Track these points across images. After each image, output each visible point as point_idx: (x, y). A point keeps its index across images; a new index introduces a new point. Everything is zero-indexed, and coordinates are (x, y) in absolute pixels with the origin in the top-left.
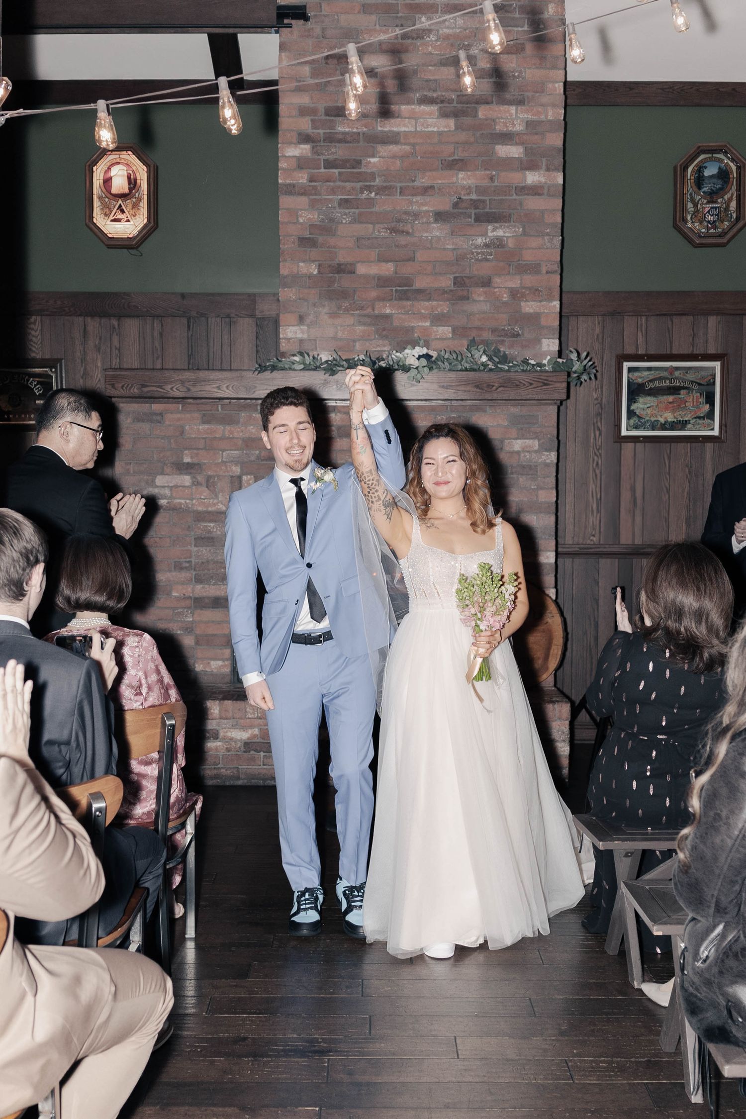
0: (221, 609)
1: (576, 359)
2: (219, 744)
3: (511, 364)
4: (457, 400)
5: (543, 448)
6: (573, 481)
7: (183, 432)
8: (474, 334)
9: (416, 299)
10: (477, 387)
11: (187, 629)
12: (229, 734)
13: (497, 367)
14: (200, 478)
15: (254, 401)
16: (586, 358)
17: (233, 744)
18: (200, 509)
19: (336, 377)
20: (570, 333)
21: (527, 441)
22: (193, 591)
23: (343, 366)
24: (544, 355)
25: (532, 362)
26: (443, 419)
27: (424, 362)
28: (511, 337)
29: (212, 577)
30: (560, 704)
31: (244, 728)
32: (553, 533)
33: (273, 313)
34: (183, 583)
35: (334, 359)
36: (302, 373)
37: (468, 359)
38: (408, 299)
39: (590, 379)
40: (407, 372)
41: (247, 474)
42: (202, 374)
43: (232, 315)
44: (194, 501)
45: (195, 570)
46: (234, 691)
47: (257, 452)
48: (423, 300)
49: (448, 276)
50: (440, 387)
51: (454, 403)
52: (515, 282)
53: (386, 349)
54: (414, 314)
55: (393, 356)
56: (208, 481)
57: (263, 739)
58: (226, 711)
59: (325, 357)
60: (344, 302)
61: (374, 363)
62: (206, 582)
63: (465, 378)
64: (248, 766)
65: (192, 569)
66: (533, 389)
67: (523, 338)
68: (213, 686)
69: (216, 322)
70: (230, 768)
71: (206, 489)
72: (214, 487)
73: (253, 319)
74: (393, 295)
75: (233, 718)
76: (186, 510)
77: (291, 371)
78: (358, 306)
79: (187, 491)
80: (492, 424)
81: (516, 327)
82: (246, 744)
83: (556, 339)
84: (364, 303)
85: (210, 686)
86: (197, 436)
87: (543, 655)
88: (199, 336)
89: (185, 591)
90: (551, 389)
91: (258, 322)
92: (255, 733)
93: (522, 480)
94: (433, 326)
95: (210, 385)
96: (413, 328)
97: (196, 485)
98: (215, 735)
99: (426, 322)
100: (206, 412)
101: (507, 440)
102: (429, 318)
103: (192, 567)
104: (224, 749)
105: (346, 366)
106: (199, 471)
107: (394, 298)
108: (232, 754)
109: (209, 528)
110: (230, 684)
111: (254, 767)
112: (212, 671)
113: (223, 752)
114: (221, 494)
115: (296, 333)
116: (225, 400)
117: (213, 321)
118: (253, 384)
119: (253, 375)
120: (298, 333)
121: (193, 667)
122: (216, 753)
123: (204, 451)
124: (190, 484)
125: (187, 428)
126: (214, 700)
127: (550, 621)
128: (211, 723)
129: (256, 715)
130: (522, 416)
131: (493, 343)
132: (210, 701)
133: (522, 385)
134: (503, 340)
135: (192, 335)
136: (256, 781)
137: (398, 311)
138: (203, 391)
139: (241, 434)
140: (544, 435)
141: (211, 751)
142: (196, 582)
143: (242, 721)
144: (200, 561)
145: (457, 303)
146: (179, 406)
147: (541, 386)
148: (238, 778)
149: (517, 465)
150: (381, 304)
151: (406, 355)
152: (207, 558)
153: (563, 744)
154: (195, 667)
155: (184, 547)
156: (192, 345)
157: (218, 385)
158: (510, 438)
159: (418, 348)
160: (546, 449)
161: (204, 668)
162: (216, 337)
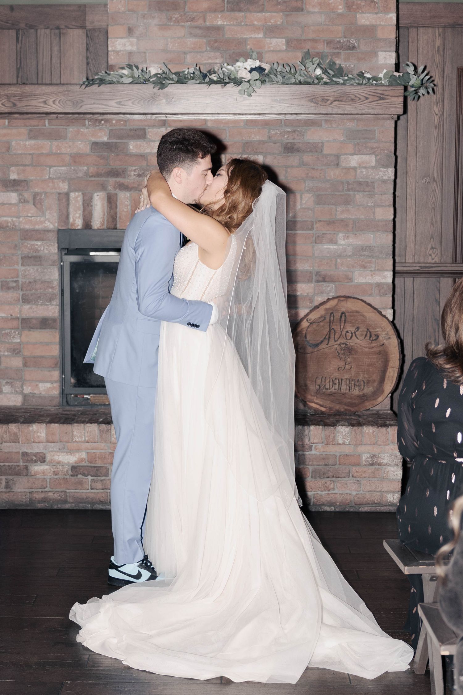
0: (48, 330)
1: (413, 73)
2: (46, 467)
3: (346, 78)
4: (291, 114)
5: (381, 164)
6: (413, 198)
7: (9, 148)
8: (308, 46)
9: (248, 10)
10: (311, 101)
11: (14, 350)
12: (56, 458)
13: (332, 80)
14: (27, 195)
15: (82, 115)
16: (423, 72)
17: (60, 467)
18: (27, 227)
19: (166, 90)
20: (410, 44)
21: (364, 157)
22: (21, 311)
23: (172, 79)
24: (380, 68)
25: (368, 75)
26: (276, 133)
27: (256, 75)
28: (347, 50)
29: (39, 297)
31: (71, 452)
32: (391, 252)
33: (104, 24)
34: (10, 304)
35: (164, 73)
36: (131, 86)
37: (302, 72)
38: (240, 10)
39: (428, 93)
40: (239, 85)
41: (75, 190)
42: (28, 89)
43: (62, 27)
44: (21, 219)
45: (22, 290)
46: (62, 414)
47: (85, 168)
48: (255, 11)
50: (273, 100)
51: (288, 117)
53: (218, 61)
54: (247, 25)
55: (224, 69)
56: (34, 198)
57: (91, 462)
58: (53, 434)
59: (153, 70)
60: (174, 14)
61: (205, 76)
62: (33, 303)
63: (299, 92)
64: (76, 489)
65: (19, 289)
66: (370, 103)
67: (358, 51)
68: (42, 409)
69: (46, 33)
70: (57, 491)
71: (33, 206)
72: (41, 204)
73: (83, 30)
74: (224, 6)
75: (60, 442)
76: (13, 228)
77: (119, 85)
78: (188, 18)
79: (13, 208)
80: (327, 139)
81: (352, 40)
82: (74, 468)
83: (393, 52)
84: (195, 14)
85: (39, 409)
86: (23, 152)
87: (379, 378)
88: (28, 49)
89: (11, 312)
90: (388, 104)
91: (88, 33)
92: (82, 457)
93: (359, 197)
94: (266, 38)
95: (36, 99)
96: (245, 40)
97: (22, 203)
98: (42, 459)
99: (259, 34)
100: (32, 127)
101: (343, 155)
102: (263, 29)
103: (19, 286)
104: (52, 472)
105: (176, 80)
106: (26, 188)
107: (226, 9)
108: (59, 478)
109: (37, 247)
110: (59, 406)
111: (81, 491)
112: (41, 393)
113: (51, 476)
114: (48, 212)
115: (125, 45)
116: (52, 115)
117: (42, 32)
118: (80, 99)
119: (80, 89)
120: (127, 45)
121: (21, 389)
122: (43, 477)
123: (30, 167)
124: (16, 202)
125: (13, 144)
126: (41, 423)
127: (386, 342)
128: (38, 447)
129: (83, 439)
130: (358, 130)
131: (328, 56)
132: (37, 424)
133: (357, 99)
134: (339, 52)
135: (21, 48)
136: (84, 505)
137: (230, 22)
138: (29, 106)
139: (69, 150)
140: (381, 150)
141: (38, 475)
142: (23, 302)
143: (69, 444)
144: (27, 281)
145: (291, 15)
146: (6, 122)
147: (377, 101)
148: (66, 502)
149: (354, 182)
150: (213, 16)
151: (237, 68)
152: (35, 278)
153: (396, 468)
154: (23, 390)
155: (11, 266)
156: (21, 58)
157: (44, 100)
158: (346, 154)
159: (251, 60)
160: (383, 165)
161: (32, 390)
162: (45, 49)
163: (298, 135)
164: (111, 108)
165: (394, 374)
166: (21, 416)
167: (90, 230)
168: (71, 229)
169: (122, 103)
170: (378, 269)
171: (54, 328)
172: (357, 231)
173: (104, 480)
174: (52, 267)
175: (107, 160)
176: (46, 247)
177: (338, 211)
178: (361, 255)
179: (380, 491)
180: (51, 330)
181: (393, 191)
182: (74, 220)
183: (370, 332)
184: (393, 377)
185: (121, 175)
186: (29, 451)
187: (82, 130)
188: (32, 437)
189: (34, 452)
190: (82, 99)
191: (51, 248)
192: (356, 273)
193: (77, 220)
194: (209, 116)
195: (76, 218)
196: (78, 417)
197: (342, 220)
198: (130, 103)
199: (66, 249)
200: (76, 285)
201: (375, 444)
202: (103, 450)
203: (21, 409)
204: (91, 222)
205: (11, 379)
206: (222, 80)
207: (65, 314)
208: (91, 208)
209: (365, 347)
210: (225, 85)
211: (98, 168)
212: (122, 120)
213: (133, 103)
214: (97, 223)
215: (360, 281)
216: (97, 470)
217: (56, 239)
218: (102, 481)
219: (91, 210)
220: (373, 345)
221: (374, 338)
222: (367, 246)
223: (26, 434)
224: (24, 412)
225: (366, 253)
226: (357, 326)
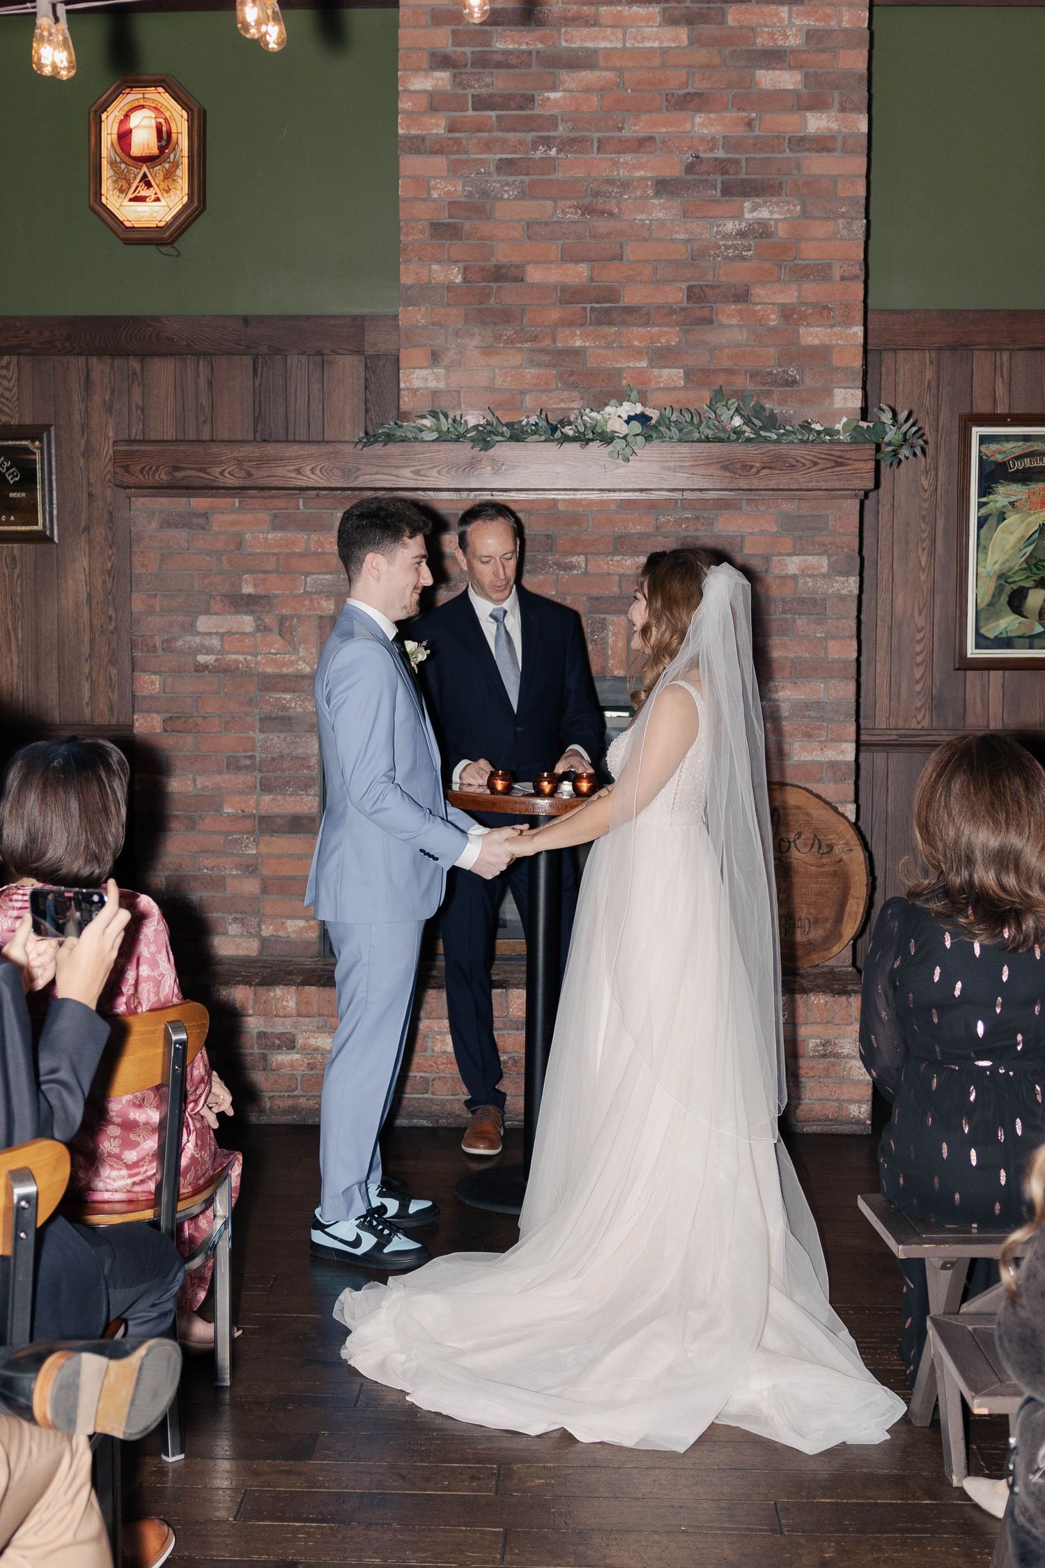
0: (303, 835)
1: (890, 422)
2: (297, 1056)
3: (782, 431)
4: (692, 490)
5: (836, 570)
6: (887, 625)
7: (241, 544)
8: (720, 380)
9: (623, 323)
10: (725, 468)
11: (247, 867)
12: (312, 1042)
13: (759, 435)
14: (268, 620)
16: (906, 421)
17: (319, 1057)
18: (269, 670)
19: (491, 452)
20: (882, 379)
21: (809, 558)
22: (258, 805)
23: (502, 435)
24: (837, 415)
25: (818, 427)
26: (669, 521)
27: (636, 427)
28: (783, 385)
29: (288, 782)
32: (853, 712)
33: (392, 347)
34: (241, 793)
35: (488, 423)
36: (435, 446)
37: (711, 423)
38: (611, 323)
39: (915, 455)
40: (609, 443)
42: (271, 449)
43: (327, 351)
44: (259, 658)
45: (260, 771)
46: (323, 970)
48: (635, 325)
49: (678, 284)
50: (664, 468)
51: (688, 495)
52: (789, 296)
53: (574, 405)
54: (622, 347)
55: (585, 418)
56: (281, 624)
58: (307, 1003)
59: (473, 419)
60: (506, 329)
61: (554, 429)
62: (279, 791)
63: (705, 454)
65: (255, 770)
66: (820, 472)
67: (802, 388)
68: (290, 961)
69: (301, 361)
71: (279, 637)
72: (291, 634)
73: (360, 357)
74: (586, 317)
75: (320, 1016)
76: (246, 672)
77: (417, 444)
78: (528, 336)
79: (247, 641)
80: (750, 530)
81: (792, 369)
83: (858, 388)
84: (539, 329)
85: (285, 961)
86: (263, 550)
87: (833, 914)
88: (272, 387)
89: (243, 806)
90: (849, 472)
91: (368, 361)
93: (801, 623)
94: (652, 367)
95: (283, 466)
96: (619, 371)
97: (262, 632)
98: (289, 1043)
99: (641, 361)
100: (278, 511)
101: (776, 556)
102: (647, 354)
103: (255, 765)
104: (305, 1065)
105: (509, 435)
106: (267, 608)
107: (588, 322)
109: (285, 702)
110: (317, 957)
112: (289, 937)
113: (303, 1071)
114: (303, 646)
115: (427, 379)
116: (310, 492)
117: (293, 360)
118: (355, 465)
119: (355, 450)
120: (430, 380)
121: (258, 930)
122: (291, 1072)
123: (275, 575)
124: (252, 630)
125: (247, 538)
126: (288, 985)
127: (845, 857)
128: (283, 1023)
130: (800, 516)
131: (753, 396)
132: (281, 987)
133: (800, 465)
134: (770, 390)
135: (260, 385)
137: (595, 343)
138: (273, 476)
140: (837, 548)
141: (283, 1068)
142: (262, 790)
144: (269, 756)
145: (693, 330)
146: (235, 502)
147: (832, 467)
149: (793, 599)
150: (567, 332)
151: (607, 416)
152: (281, 752)
154: (261, 930)
155: (243, 733)
156: (260, 401)
157: (297, 467)
158: (780, 554)
159: (628, 403)
160: (841, 572)
161: (276, 931)
162: (299, 388)
163: (703, 524)
164: (404, 480)
165: (858, 908)
166: (257, 974)
169: (422, 473)
170: (832, 740)
172: (798, 678)
174: (308, 735)
176: (299, 703)
177: (768, 646)
178: (804, 717)
179: (838, 1100)
180: (306, 835)
181: (856, 614)
183: (819, 841)
184: (856, 914)
186: (269, 1030)
188: (275, 1007)
189: (277, 1031)
190: (357, 465)
191: (307, 703)
192: (797, 745)
194: (560, 494)
197: (774, 661)
198: (434, 472)
201: (829, 1022)
203: (256, 962)
205: (241, 913)
206: (582, 436)
209: (810, 864)
210: (587, 444)
213: (439, 472)
215: (803, 758)
220: (825, 861)
221: (825, 849)
222: (814, 703)
223: (265, 1002)
224: (262, 967)
225: (812, 713)
226: (797, 831)
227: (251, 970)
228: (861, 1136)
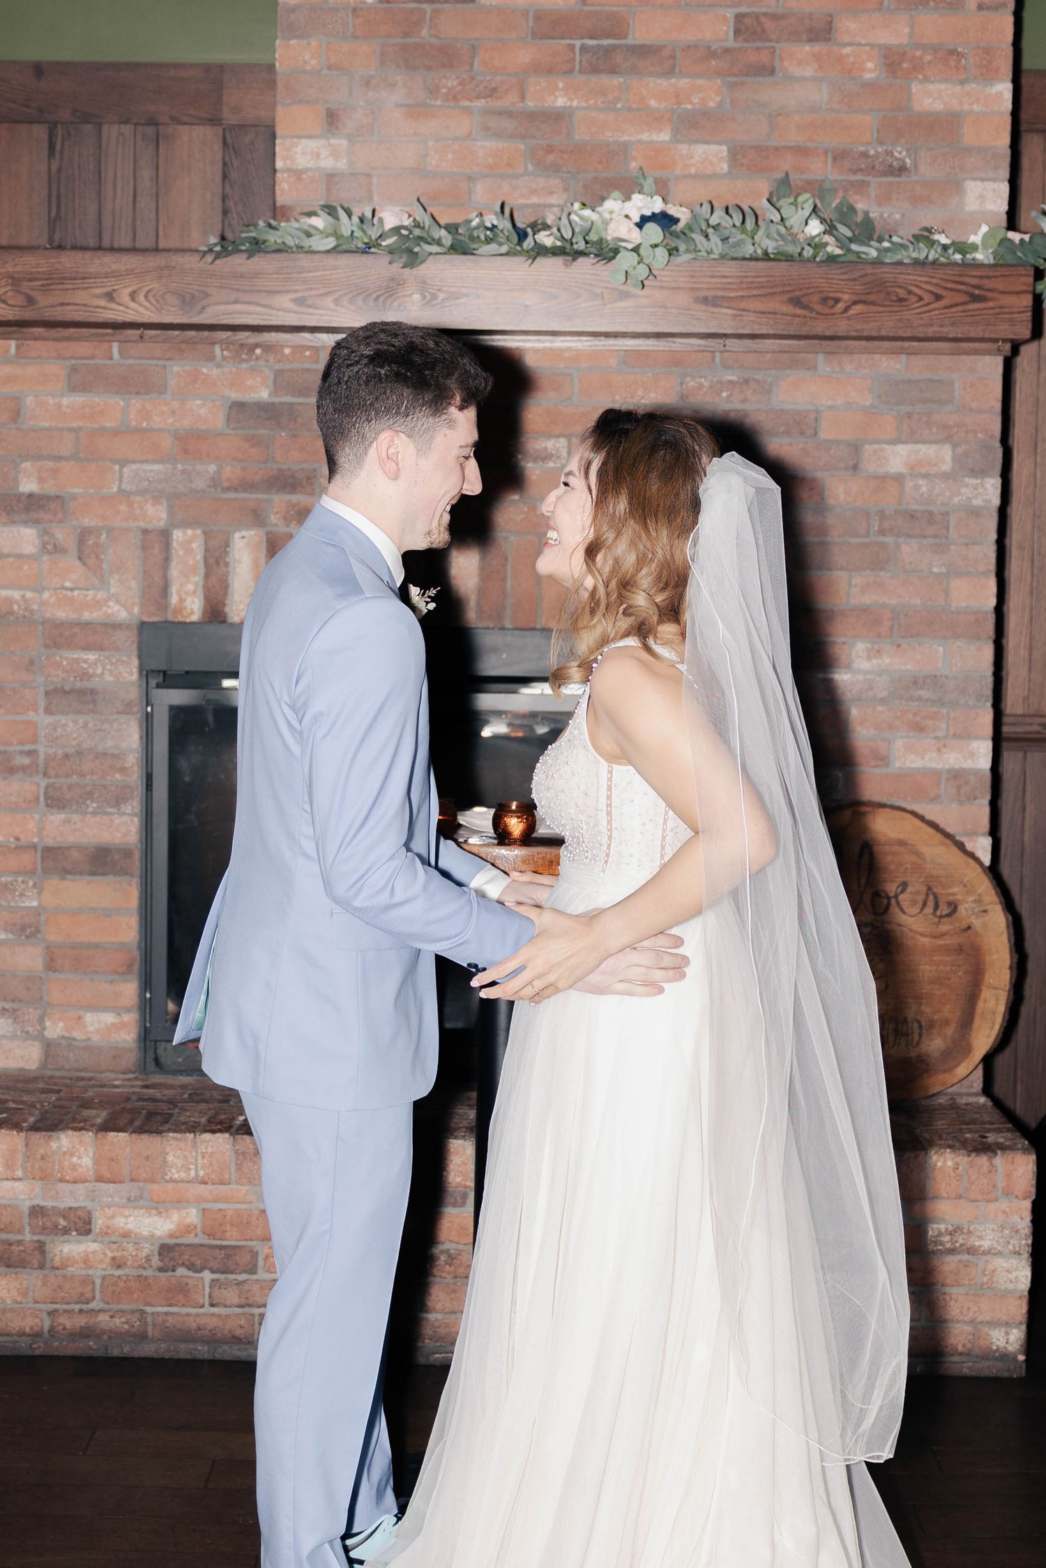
0: (111, 878)
2: (94, 1247)
3: (886, 244)
4: (741, 336)
5: (965, 467)
7: (18, 413)
8: (786, 163)
9: (634, 70)
10: (796, 302)
11: (23, 929)
12: (119, 1222)
13: (849, 250)
14: (62, 534)
15: (206, 334)
17: (131, 1247)
18: (61, 614)
19: (421, 270)
21: (923, 448)
22: (41, 829)
23: (439, 242)
24: (973, 222)
25: (943, 240)
26: (701, 386)
27: (654, 230)
28: (884, 174)
29: (90, 794)
30: (1010, 1155)
31: (159, 1206)
32: (988, 691)
33: (261, 113)
34: (13, 809)
35: (417, 225)
36: (331, 260)
37: (772, 228)
38: (613, 71)
40: (610, 259)
41: (186, 524)
42: (68, 261)
43: (163, 119)
44: (46, 595)
45: (45, 774)
46: (140, 1098)
47: (212, 468)
48: (652, 74)
49: (721, 11)
50: (697, 300)
52: (895, 33)
53: (554, 200)
54: (630, 109)
55: (573, 217)
56: (81, 541)
57: (210, 1235)
58: (112, 1159)
59: (391, 218)
60: (445, 77)
61: (522, 235)
62: (74, 807)
63: (763, 280)
64: (170, 1305)
65: (37, 772)
66: (943, 311)
67: (914, 178)
68: (91, 1079)
69: (122, 134)
70: (121, 1311)
71: (78, 563)
72: (97, 557)
73: (215, 128)
74: (574, 59)
75: (132, 1180)
76: (24, 617)
77: (302, 255)
78: (481, 88)
79: (26, 567)
80: (830, 403)
81: (899, 149)
82: (166, 1250)
83: (1003, 181)
84: (498, 78)
85: (82, 1079)
86: (54, 424)
87: (958, 1014)
88: (77, 173)
89: (18, 830)
90: (992, 312)
91: (228, 136)
92: (189, 1220)
93: (909, 550)
94: (678, 141)
95: (86, 288)
96: (625, 147)
97: (50, 553)
98: (82, 1225)
99: (660, 131)
100: (79, 362)
101: (870, 444)
102: (670, 120)
103: (37, 766)
104: (108, 1260)
105: (449, 243)
106: (60, 516)
107: (577, 68)
108: (128, 1276)
109: (85, 666)
110: (134, 1073)
111: (184, 1310)
112: (89, 1039)
113: (104, 1269)
114: (116, 577)
115: (318, 155)
116: (130, 332)
117: (112, 132)
118: (200, 288)
119: (201, 264)
120: (323, 156)
121: (39, 1028)
122: (84, 1272)
123: (72, 463)
124: (35, 551)
125: (28, 403)
126: (81, 1129)
127: (976, 922)
128: (71, 1192)
129: (193, 1173)
130: (909, 381)
131: (835, 191)
132: (70, 1132)
133: (914, 299)
134: (863, 181)
135: (59, 170)
136: (191, 1346)
137: (587, 101)
138: (69, 304)
139: (170, 421)
140: (967, 432)
141: (72, 1266)
142: (48, 806)
143: (155, 1187)
144: (60, 752)
145: (743, 84)
146: (9, 346)
147: (964, 303)
148: (143, 1337)
149: (896, 512)
150: (544, 84)
151: (607, 216)
152: (78, 745)
153: (1014, 1262)
154: (44, 1028)
155: (19, 714)
156: (59, 196)
157: (107, 289)
158: (878, 442)
159: (641, 196)
160: (972, 470)
161: (67, 1030)
162: (119, 173)
163: (755, 391)
164: (280, 313)
165: (997, 1004)
166: (33, 1106)
167: (223, 626)
168: (173, 622)
169: (309, 302)
170: (954, 735)
171: (126, 874)
172: (903, 637)
173: (245, 1281)
174: (123, 718)
175: (268, 447)
176: (108, 667)
177: (856, 586)
178: (911, 699)
179: (972, 1321)
180: (118, 878)
181: (994, 536)
182: (182, 600)
183: (935, 896)
184: (994, 1013)
185: (303, 487)
186: (49, 1204)
187: (205, 370)
188: (57, 1167)
189: (62, 1206)
190: (204, 288)
191: (121, 669)
192: (899, 743)
193: (189, 599)
194: (529, 340)
195: (187, 594)
196: (183, 1109)
197: (865, 610)
198: (329, 301)
199: (159, 671)
200: (183, 764)
201: (960, 1197)
202: (243, 1203)
203: (35, 1079)
204: (224, 604)
205: (13, 1001)
206: (568, 246)
207: (155, 836)
208: (225, 569)
209: (921, 934)
210: (574, 259)
211: (244, 469)
212: (309, 348)
213: (337, 302)
214: (241, 607)
215: (908, 764)
216: (228, 1256)
217: (135, 647)
218: (239, 1284)
219: (226, 575)
220: (944, 928)
221: (944, 910)
222: (927, 677)
223: (43, 1158)
224: (43, 1091)
225: (924, 693)
226: (899, 880)
227: (25, 1098)
228: (1010, 1380)
